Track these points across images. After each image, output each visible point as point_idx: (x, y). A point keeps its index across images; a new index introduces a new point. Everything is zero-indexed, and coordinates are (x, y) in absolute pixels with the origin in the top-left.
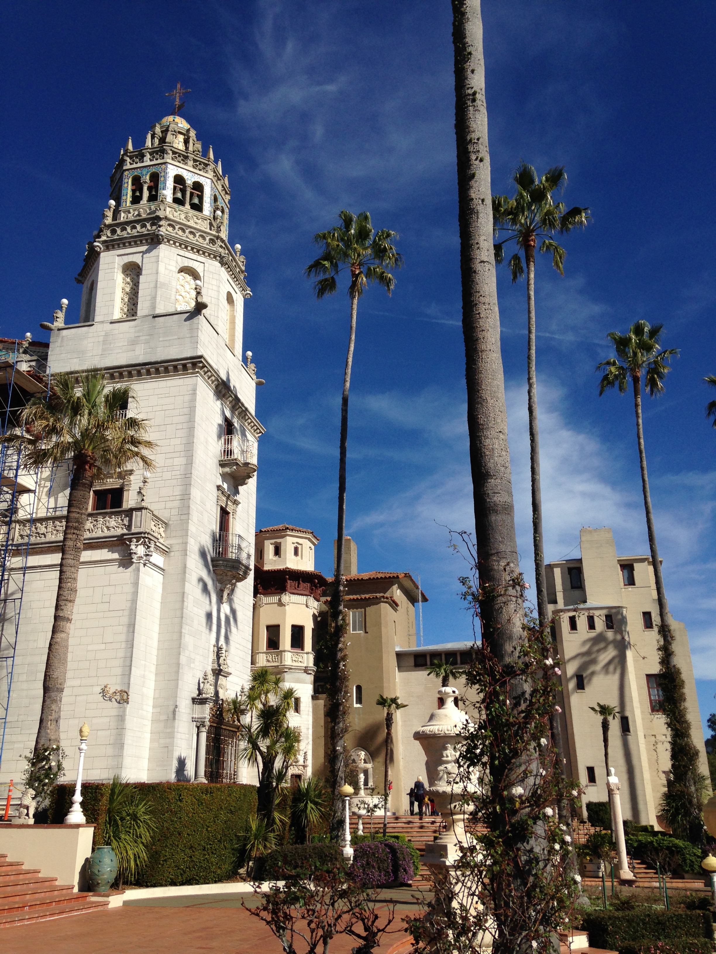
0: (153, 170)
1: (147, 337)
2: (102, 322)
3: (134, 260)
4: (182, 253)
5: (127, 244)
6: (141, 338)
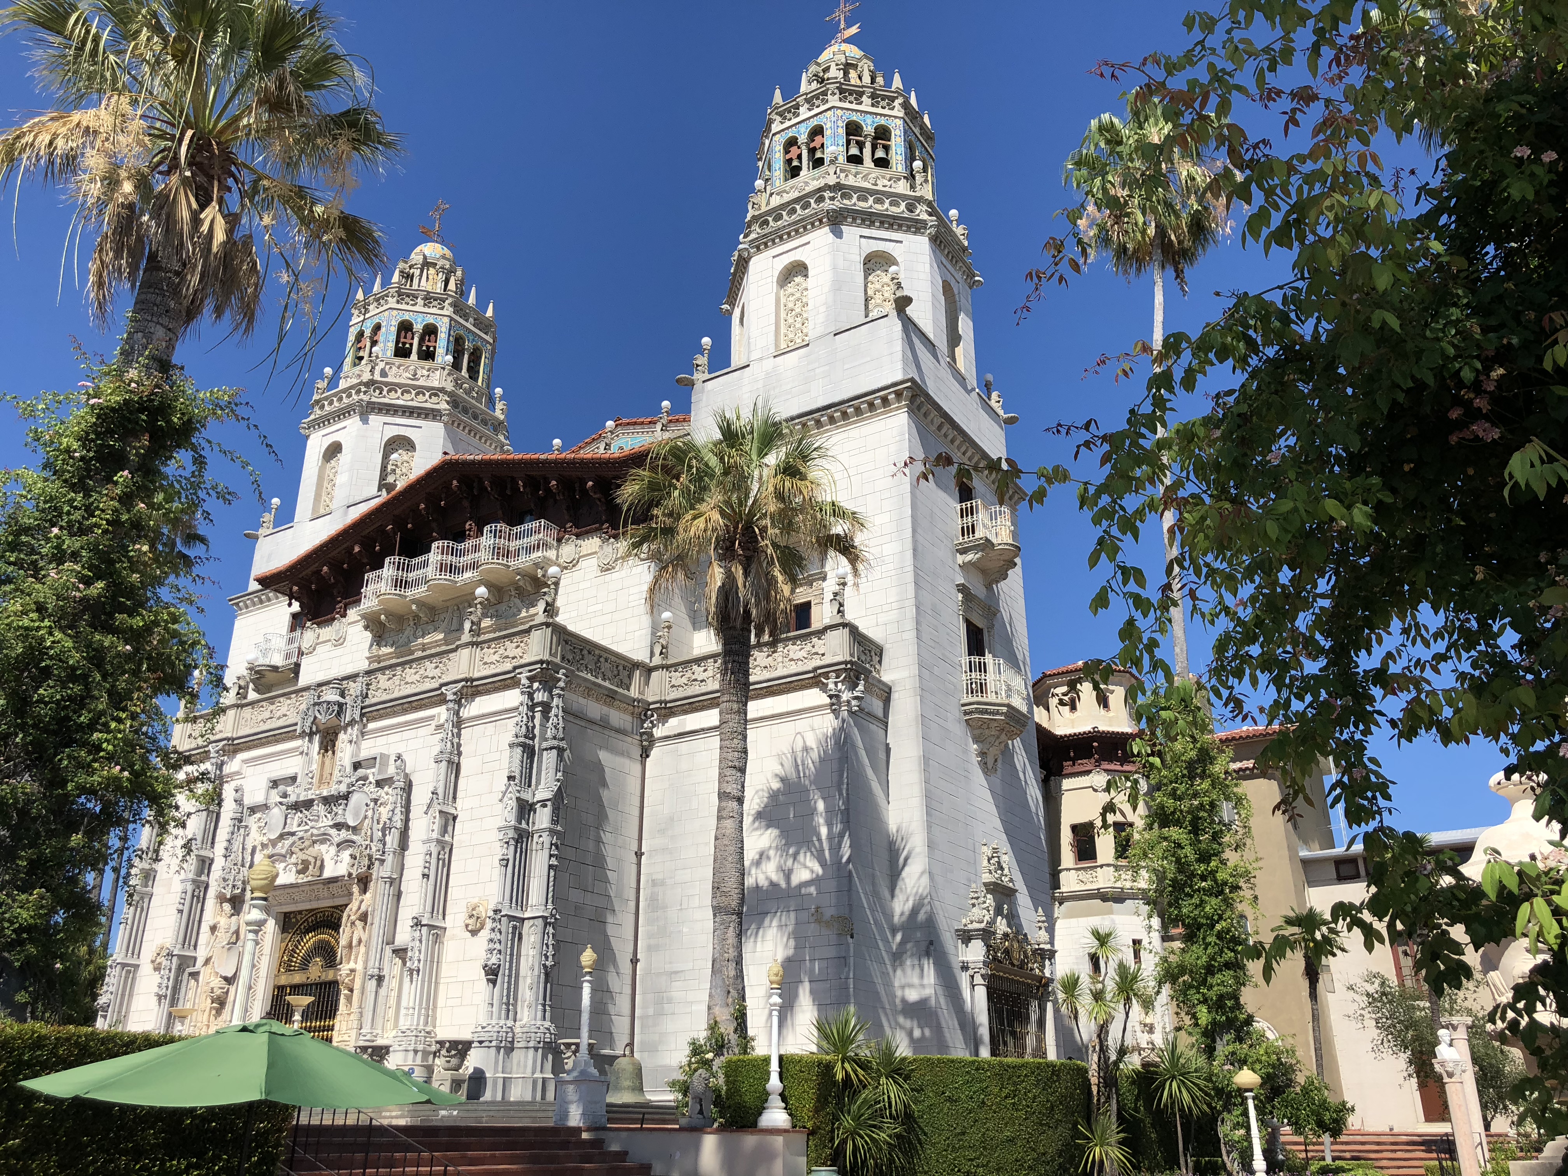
0: (814, 122)
1: (827, 368)
2: (761, 359)
3: (797, 258)
4: (867, 232)
5: (785, 237)
6: (817, 371)
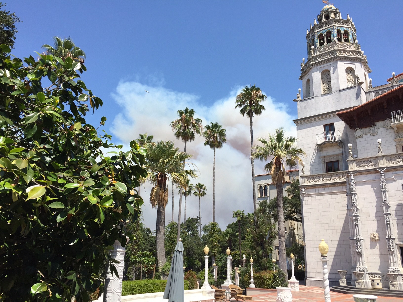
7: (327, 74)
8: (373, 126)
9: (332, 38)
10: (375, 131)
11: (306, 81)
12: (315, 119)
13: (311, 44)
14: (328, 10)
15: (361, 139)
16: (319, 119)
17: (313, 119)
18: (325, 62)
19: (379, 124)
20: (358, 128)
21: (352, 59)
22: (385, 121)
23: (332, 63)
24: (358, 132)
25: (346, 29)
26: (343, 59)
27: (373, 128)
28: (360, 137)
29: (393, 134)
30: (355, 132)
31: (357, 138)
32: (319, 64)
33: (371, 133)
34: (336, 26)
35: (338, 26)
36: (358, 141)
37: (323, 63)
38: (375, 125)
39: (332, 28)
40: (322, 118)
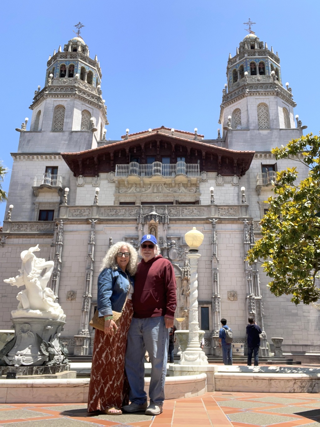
7: (61, 110)
8: (96, 176)
9: (75, 73)
10: (98, 182)
11: (37, 112)
12: (38, 157)
13: (51, 72)
14: (77, 42)
15: (81, 188)
16: (42, 158)
17: (35, 157)
18: (62, 96)
19: (102, 175)
20: (81, 176)
21: (91, 103)
22: (109, 173)
23: (69, 99)
24: (81, 180)
25: (91, 70)
26: (81, 99)
27: (96, 179)
28: (81, 186)
29: (114, 189)
30: (77, 180)
31: (78, 186)
32: (55, 96)
33: (93, 184)
34: (81, 62)
35: (84, 63)
36: (79, 189)
37: (59, 96)
38: (98, 176)
39: (77, 62)
40: (46, 158)
